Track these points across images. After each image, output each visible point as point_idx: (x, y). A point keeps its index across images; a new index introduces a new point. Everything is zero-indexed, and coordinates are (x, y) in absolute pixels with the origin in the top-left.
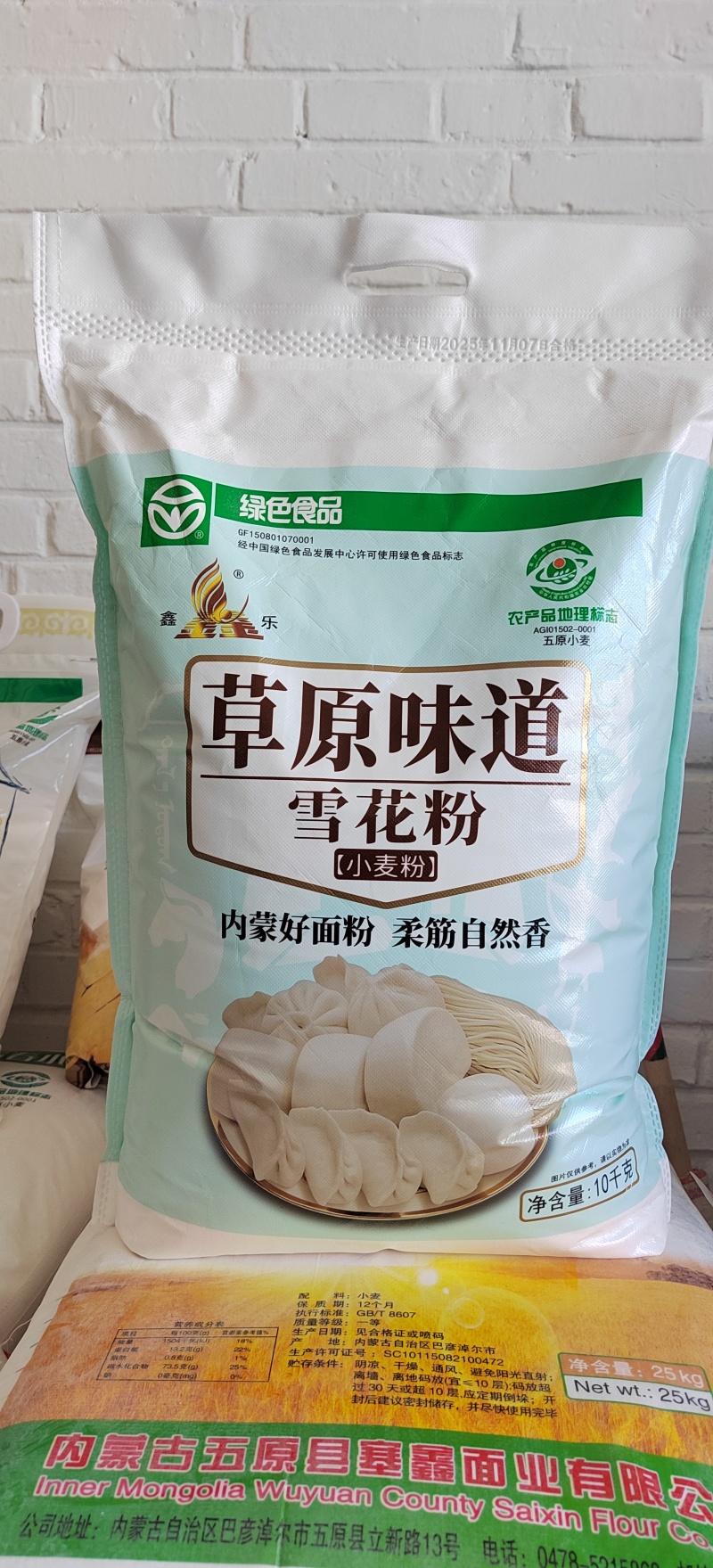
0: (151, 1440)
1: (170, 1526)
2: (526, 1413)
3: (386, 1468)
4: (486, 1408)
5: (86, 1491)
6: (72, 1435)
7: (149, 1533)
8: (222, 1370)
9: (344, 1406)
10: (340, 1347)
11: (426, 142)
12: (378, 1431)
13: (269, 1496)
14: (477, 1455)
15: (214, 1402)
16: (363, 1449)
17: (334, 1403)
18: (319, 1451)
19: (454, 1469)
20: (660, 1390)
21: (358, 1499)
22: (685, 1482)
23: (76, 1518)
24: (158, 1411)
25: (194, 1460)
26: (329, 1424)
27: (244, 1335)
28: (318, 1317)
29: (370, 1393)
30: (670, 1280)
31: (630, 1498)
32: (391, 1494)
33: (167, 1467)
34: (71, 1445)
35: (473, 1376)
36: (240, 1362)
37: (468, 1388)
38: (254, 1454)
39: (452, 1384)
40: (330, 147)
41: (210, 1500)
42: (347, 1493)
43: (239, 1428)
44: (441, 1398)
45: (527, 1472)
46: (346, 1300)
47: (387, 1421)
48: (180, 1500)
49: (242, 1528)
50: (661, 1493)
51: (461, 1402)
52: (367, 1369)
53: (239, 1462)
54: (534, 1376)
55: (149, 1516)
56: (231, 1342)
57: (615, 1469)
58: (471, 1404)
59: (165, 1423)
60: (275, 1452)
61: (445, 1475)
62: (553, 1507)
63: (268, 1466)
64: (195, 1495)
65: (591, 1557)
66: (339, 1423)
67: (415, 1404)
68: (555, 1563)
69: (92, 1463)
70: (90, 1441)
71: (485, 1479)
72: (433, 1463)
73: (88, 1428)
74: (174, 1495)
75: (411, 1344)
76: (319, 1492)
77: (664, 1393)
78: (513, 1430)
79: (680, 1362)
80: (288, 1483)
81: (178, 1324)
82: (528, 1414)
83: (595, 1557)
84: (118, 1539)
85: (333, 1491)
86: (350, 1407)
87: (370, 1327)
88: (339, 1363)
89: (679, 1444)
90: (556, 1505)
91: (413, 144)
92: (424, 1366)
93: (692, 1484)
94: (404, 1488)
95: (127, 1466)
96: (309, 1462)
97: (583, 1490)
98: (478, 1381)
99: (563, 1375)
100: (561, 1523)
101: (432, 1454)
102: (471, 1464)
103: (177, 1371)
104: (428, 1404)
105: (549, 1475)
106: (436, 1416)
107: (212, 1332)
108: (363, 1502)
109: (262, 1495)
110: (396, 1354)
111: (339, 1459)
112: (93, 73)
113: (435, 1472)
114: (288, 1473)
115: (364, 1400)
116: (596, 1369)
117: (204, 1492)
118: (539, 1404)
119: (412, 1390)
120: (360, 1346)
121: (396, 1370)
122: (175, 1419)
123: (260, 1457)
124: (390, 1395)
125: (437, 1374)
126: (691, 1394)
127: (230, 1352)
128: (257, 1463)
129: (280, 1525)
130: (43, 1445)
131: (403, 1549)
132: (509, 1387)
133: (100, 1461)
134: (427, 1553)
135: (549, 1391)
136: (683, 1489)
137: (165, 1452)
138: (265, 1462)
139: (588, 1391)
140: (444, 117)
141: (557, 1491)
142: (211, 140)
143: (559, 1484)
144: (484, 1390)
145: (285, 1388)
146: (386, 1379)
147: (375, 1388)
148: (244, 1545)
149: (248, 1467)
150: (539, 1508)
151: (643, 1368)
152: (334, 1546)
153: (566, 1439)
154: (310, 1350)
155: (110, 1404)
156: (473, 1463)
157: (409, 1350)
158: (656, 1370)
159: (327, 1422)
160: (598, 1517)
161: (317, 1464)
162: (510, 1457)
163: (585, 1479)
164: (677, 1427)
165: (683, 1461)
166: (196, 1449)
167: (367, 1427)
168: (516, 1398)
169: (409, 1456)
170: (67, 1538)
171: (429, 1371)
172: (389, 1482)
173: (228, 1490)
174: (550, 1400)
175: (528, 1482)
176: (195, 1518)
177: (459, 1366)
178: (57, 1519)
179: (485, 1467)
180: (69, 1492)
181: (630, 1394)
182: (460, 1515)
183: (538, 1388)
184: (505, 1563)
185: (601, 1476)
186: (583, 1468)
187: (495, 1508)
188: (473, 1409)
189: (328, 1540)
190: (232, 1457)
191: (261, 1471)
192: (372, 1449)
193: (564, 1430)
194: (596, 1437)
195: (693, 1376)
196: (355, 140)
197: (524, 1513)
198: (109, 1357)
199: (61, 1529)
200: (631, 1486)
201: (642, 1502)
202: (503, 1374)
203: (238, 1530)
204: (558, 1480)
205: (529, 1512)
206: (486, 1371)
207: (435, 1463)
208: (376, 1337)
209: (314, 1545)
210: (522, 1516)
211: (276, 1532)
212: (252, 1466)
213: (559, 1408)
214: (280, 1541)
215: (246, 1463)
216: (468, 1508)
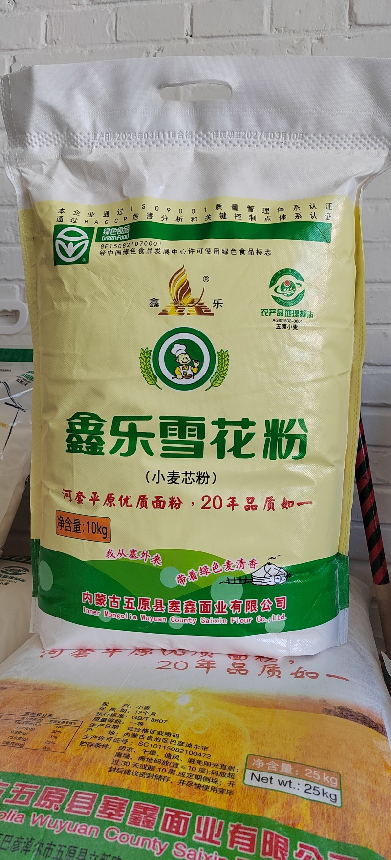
2: (214, 790)
4: (190, 784)
8: (40, 743)
9: (102, 773)
10: (114, 736)
11: (261, 35)
12: (117, 791)
13: (38, 823)
14: (173, 814)
15: (28, 762)
16: (104, 801)
17: (97, 770)
18: (77, 799)
19: (156, 820)
20: (306, 785)
21: (89, 832)
22: (306, 847)
25: (3, 796)
26: (89, 783)
27: (61, 724)
28: (109, 717)
29: (121, 767)
30: (337, 715)
31: (264, 853)
32: (111, 832)
35: (188, 763)
36: (53, 740)
37: (182, 770)
38: (38, 796)
39: (173, 767)
40: (205, 41)
41: (2, 822)
42: (84, 827)
43: (35, 779)
44: (163, 775)
45: (202, 829)
46: (129, 709)
47: (125, 786)
49: (15, 842)
50: (288, 853)
51: (175, 778)
52: (125, 752)
53: (28, 800)
54: (227, 767)
56: (53, 727)
57: (260, 833)
58: (181, 780)
60: (51, 797)
61: (149, 824)
62: (212, 853)
63: (44, 805)
66: (95, 783)
67: (146, 776)
71: (174, 830)
72: (144, 815)
75: (157, 739)
76: (68, 825)
77: (308, 787)
78: (202, 801)
79: (326, 768)
80: (52, 817)
81: (28, 713)
82: (215, 791)
85: (77, 825)
86: (106, 773)
87: (136, 726)
88: (109, 747)
89: (309, 822)
90: (215, 852)
91: (253, 37)
92: (161, 755)
93: (311, 849)
94: (120, 829)
96: (69, 805)
97: (235, 845)
98: (190, 767)
99: (246, 769)
101: (145, 809)
102: (167, 819)
103: (15, 741)
104: (154, 777)
105: (216, 832)
106: (156, 785)
107: (44, 720)
108: (92, 835)
109: (33, 823)
110: (146, 744)
111: (88, 806)
112: (74, 7)
113: (143, 821)
114: (54, 810)
115: (116, 770)
116: (269, 767)
117: (1, 816)
118: (224, 786)
119: (147, 768)
120: (126, 737)
121: (142, 754)
123: (41, 800)
124: (132, 769)
125: (166, 759)
126: (326, 790)
127: (49, 733)
128: (38, 802)
129: (38, 843)
132: (209, 773)
135: (233, 778)
136: (304, 852)
138: (43, 802)
139: (258, 781)
140: (272, 19)
141: (218, 843)
142: (138, 41)
143: (221, 839)
144: (192, 772)
145: (72, 757)
146: (134, 758)
147: (125, 764)
148: (13, 851)
149: (32, 804)
150: (203, 852)
151: (300, 769)
153: (234, 810)
154: (96, 737)
156: (170, 818)
157: (155, 742)
158: (308, 771)
159: (89, 782)
161: (73, 807)
162: (194, 818)
163: (239, 837)
164: (310, 811)
165: (309, 834)
166: (6, 789)
167: (112, 787)
168: (211, 780)
169: (131, 809)
171: (162, 757)
172: (113, 824)
173: (15, 817)
174: (232, 784)
175: (201, 835)
177: (182, 756)
179: (176, 822)
181: (285, 786)
182: (150, 850)
183: (226, 776)
185: (249, 837)
186: (240, 830)
187: (175, 849)
188: (181, 784)
189: (63, 856)
190: (26, 796)
191: (39, 807)
192: (110, 802)
193: (235, 804)
194: (254, 811)
195: (332, 778)
196: (220, 36)
197: (191, 854)
200: (268, 846)
201: (272, 857)
202: (207, 764)
203: (12, 843)
204: (221, 836)
205: (195, 855)
206: (197, 761)
207: (145, 815)
208: (137, 733)
209: (53, 858)
210: (190, 856)
211: (34, 847)
212: (34, 804)
213: (236, 790)
214: (35, 853)
215: (32, 801)
216: (157, 847)
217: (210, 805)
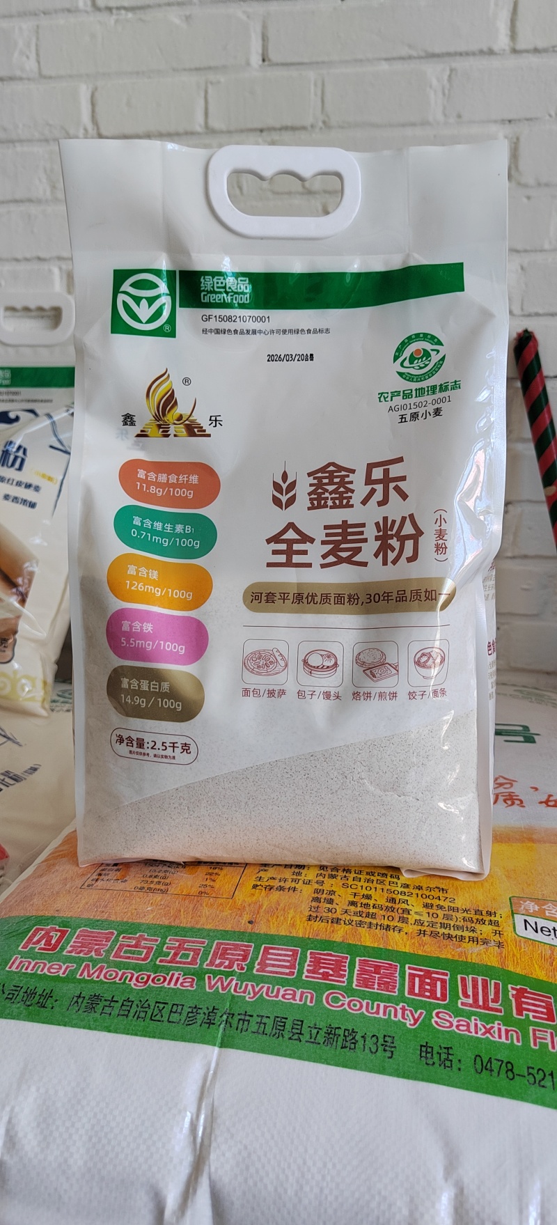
0: (118, 935)
1: (123, 1005)
2: (473, 941)
3: (332, 975)
4: (434, 935)
5: (52, 971)
6: (49, 927)
7: (103, 1010)
8: (191, 887)
9: (298, 922)
10: (302, 878)
12: (329, 944)
13: (218, 988)
14: (422, 973)
15: (180, 910)
16: (311, 958)
17: (290, 919)
18: (269, 956)
19: (398, 982)
21: (300, 998)
23: (39, 991)
24: (129, 914)
25: (154, 955)
26: (282, 935)
29: (325, 915)
32: (334, 997)
33: (129, 958)
34: (47, 933)
35: (424, 909)
37: (418, 917)
38: (209, 954)
39: (403, 913)
41: (161, 987)
42: (292, 992)
43: (197, 932)
44: (391, 924)
45: (470, 992)
47: (337, 937)
48: (135, 984)
49: (188, 1013)
51: (411, 928)
52: (324, 896)
53: (194, 959)
54: (484, 913)
55: (105, 995)
58: (420, 931)
59: (133, 924)
60: (228, 954)
61: (388, 986)
62: (494, 1023)
63: (220, 965)
64: (150, 982)
65: (528, 1068)
66: (292, 935)
67: (366, 926)
68: (492, 1070)
69: (63, 949)
70: (63, 933)
71: (428, 994)
72: (377, 976)
73: (65, 923)
74: (130, 980)
75: (369, 880)
76: (265, 989)
80: (237, 980)
82: (476, 943)
83: (533, 1068)
84: (74, 1011)
85: (279, 990)
86: (304, 923)
88: (299, 890)
90: (496, 1022)
92: (379, 898)
94: (346, 993)
95: (93, 953)
97: (525, 1012)
98: (429, 913)
99: (513, 914)
100: (500, 1037)
101: (377, 969)
102: (414, 980)
103: (152, 886)
104: (379, 927)
105: (491, 996)
106: (385, 937)
108: (306, 1001)
109: (211, 988)
110: (354, 887)
111: (288, 964)
113: (378, 983)
114: (238, 971)
115: (318, 919)
116: (547, 912)
117: (159, 980)
118: (487, 936)
120: (321, 878)
121: (351, 898)
122: (143, 921)
123: (214, 957)
124: (343, 917)
125: (390, 905)
128: (211, 962)
129: (225, 1013)
130: (22, 933)
131: (340, 1044)
132: (459, 919)
133: (69, 948)
134: (364, 1050)
135: (498, 926)
137: (129, 946)
138: (218, 961)
139: (537, 931)
141: (497, 1010)
143: (500, 1005)
144: (433, 920)
145: (246, 904)
146: (341, 903)
147: (330, 910)
148: (188, 1027)
149: (201, 964)
150: (479, 1022)
152: (274, 1035)
153: (511, 968)
154: (274, 879)
155: (87, 906)
156: (417, 980)
157: (365, 884)
159: (281, 934)
160: (537, 1035)
161: (266, 967)
162: (453, 979)
163: (527, 1004)
166: (157, 946)
167: (318, 940)
168: (465, 929)
169: (355, 967)
170: (29, 1006)
171: (382, 901)
172: (333, 987)
173: (181, 981)
174: (498, 933)
175: (470, 1001)
176: (147, 1000)
177: (411, 900)
178: (23, 990)
179: (428, 984)
180: (37, 970)
182: (399, 1021)
183: (487, 923)
184: (440, 1065)
185: (543, 1004)
186: (525, 995)
187: (436, 1019)
188: (422, 935)
189: (268, 1030)
190: (190, 954)
191: (213, 968)
192: (321, 959)
193: (510, 961)
194: (539, 974)
197: (463, 1025)
198: (95, 874)
199: (25, 999)
202: (453, 909)
203: (184, 1013)
204: (500, 1002)
205: (468, 1025)
206: (437, 906)
207: (379, 976)
208: (336, 873)
209: (254, 1032)
210: (461, 1028)
211: (220, 1019)
212: (205, 963)
213: (507, 942)
214: (222, 1026)
215: (200, 960)
216: (408, 1016)
217: (474, 961)
